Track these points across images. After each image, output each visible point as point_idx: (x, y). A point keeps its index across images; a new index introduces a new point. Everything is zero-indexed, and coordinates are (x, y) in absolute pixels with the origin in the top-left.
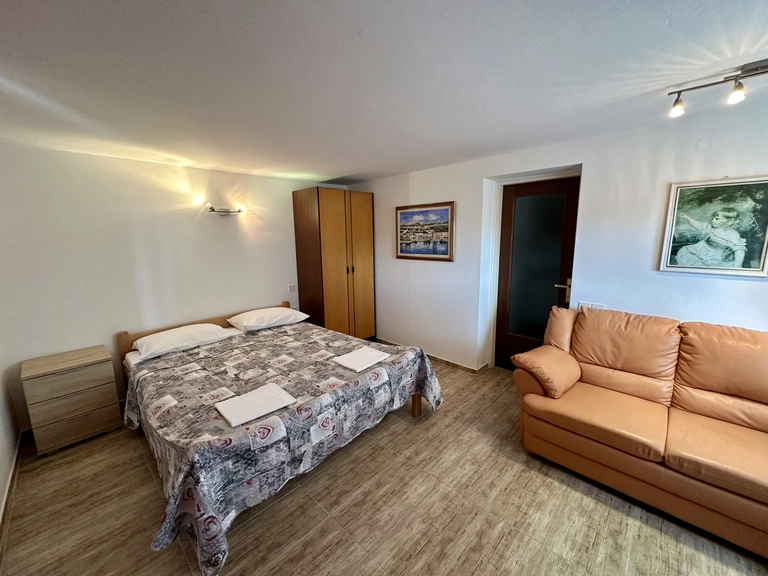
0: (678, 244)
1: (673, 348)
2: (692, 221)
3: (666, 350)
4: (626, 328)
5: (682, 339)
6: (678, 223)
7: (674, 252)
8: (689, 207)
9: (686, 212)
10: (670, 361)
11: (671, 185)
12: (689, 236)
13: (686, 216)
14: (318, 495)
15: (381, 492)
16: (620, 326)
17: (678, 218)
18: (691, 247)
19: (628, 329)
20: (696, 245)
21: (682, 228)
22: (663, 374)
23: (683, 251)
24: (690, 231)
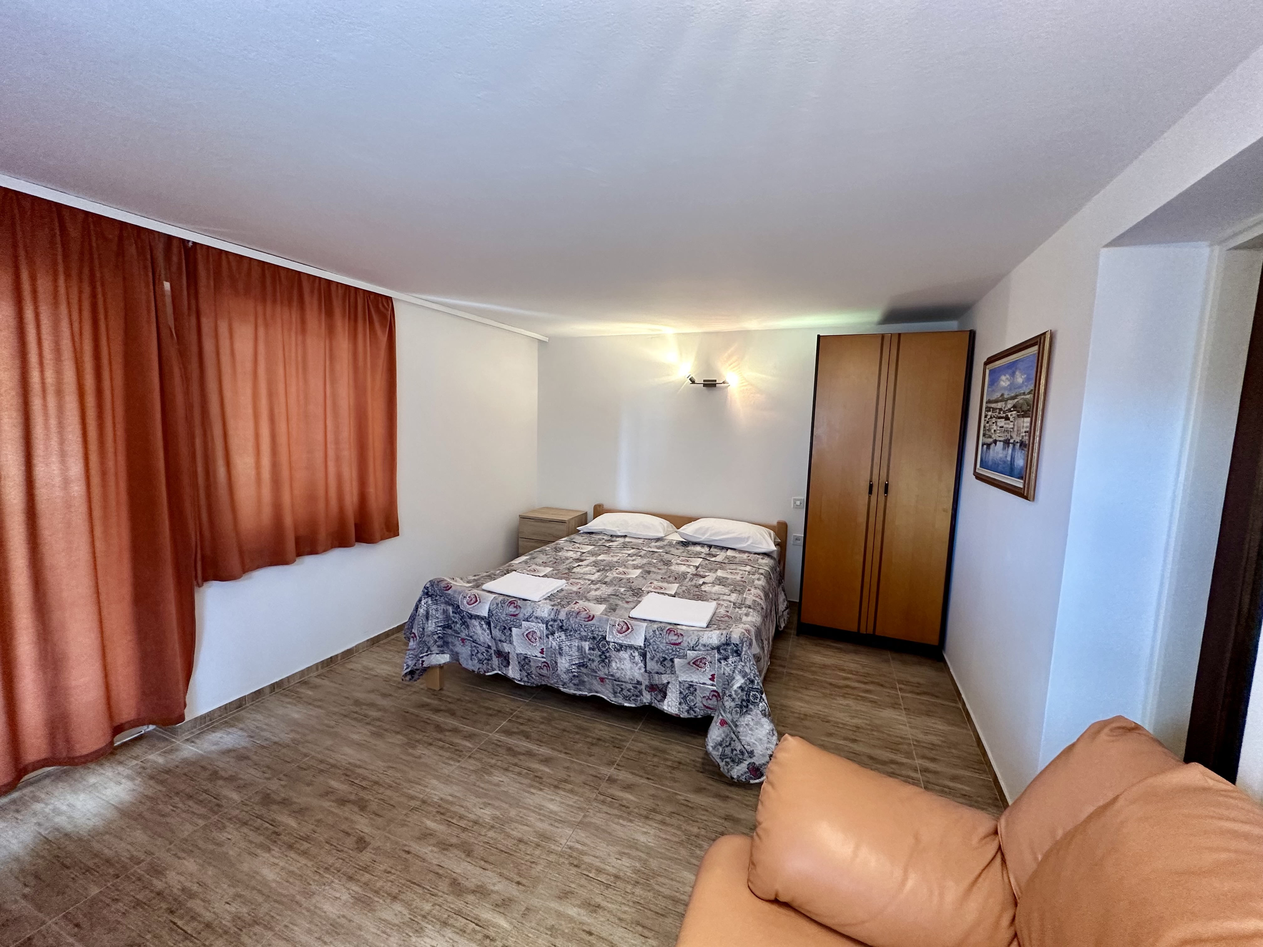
14: (518, 717)
15: (535, 766)
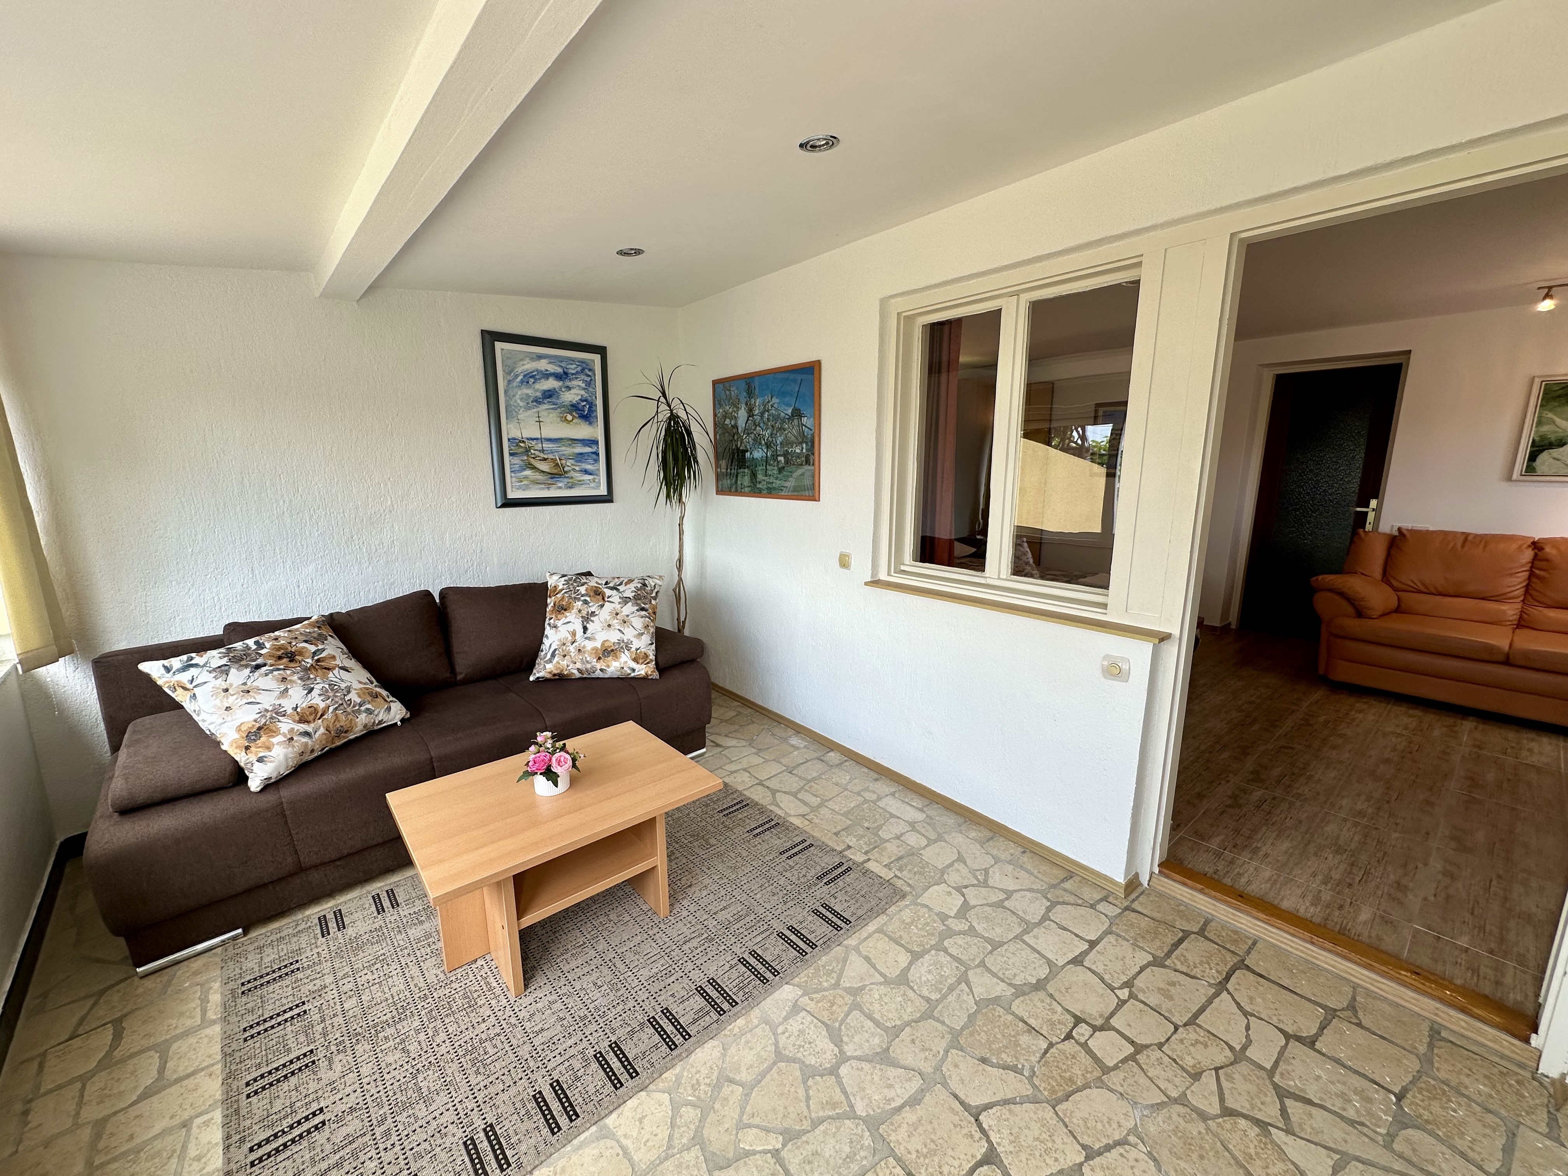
0: (1537, 449)
1: (1523, 566)
2: (1558, 421)
3: (1511, 569)
4: (1463, 546)
5: (1536, 555)
6: (1540, 423)
7: (1533, 457)
8: (1556, 404)
9: (1551, 410)
10: (1520, 580)
11: (1534, 377)
12: (1553, 437)
13: (1550, 415)
16: (1454, 547)
17: (1540, 417)
18: (1555, 452)
19: (1466, 549)
20: (1561, 449)
21: (1545, 429)
22: (1509, 595)
23: (1544, 457)
24: (1556, 432)
